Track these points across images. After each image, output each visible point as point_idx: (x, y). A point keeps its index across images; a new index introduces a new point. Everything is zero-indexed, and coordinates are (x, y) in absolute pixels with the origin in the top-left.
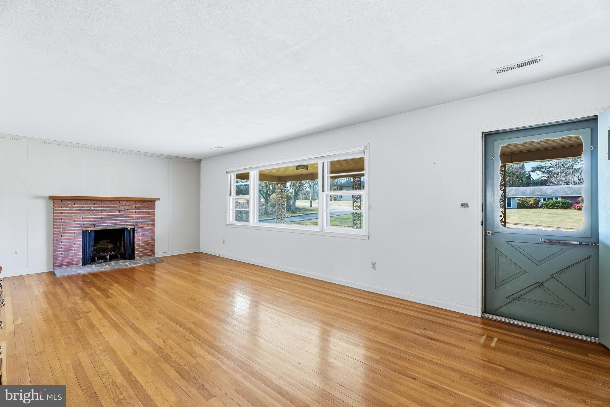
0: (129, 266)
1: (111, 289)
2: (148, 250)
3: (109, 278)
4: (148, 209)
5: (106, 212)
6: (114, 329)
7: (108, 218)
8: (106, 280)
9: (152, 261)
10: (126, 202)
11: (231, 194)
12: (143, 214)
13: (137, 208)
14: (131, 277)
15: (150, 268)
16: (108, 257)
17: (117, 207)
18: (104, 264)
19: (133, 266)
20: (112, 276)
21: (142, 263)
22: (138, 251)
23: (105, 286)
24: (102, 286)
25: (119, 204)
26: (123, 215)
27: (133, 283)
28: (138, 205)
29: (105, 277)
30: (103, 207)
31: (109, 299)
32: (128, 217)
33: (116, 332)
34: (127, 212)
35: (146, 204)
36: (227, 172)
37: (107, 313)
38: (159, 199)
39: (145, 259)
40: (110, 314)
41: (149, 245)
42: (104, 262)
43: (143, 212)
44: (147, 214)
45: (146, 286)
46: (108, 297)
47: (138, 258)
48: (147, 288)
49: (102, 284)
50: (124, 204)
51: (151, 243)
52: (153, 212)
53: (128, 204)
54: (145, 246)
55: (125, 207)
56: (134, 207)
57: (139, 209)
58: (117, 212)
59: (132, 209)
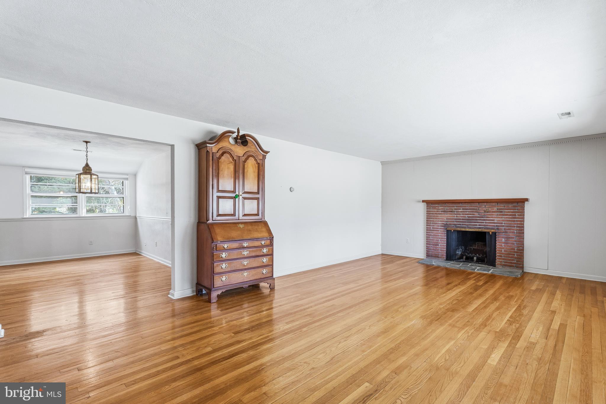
2: (513, 260)
4: (513, 212)
5: (466, 214)
7: (468, 220)
10: (485, 204)
13: (500, 211)
16: (475, 258)
17: (476, 209)
22: (499, 259)
25: (479, 206)
26: (483, 217)
28: (501, 206)
30: (463, 209)
32: (489, 220)
34: (487, 215)
35: (510, 206)
38: (529, 200)
41: (515, 255)
47: (500, 267)
50: (484, 206)
51: (517, 252)
52: (520, 215)
53: (488, 206)
54: (509, 254)
55: (485, 209)
56: (495, 209)
57: (502, 212)
58: (477, 215)
59: (493, 212)
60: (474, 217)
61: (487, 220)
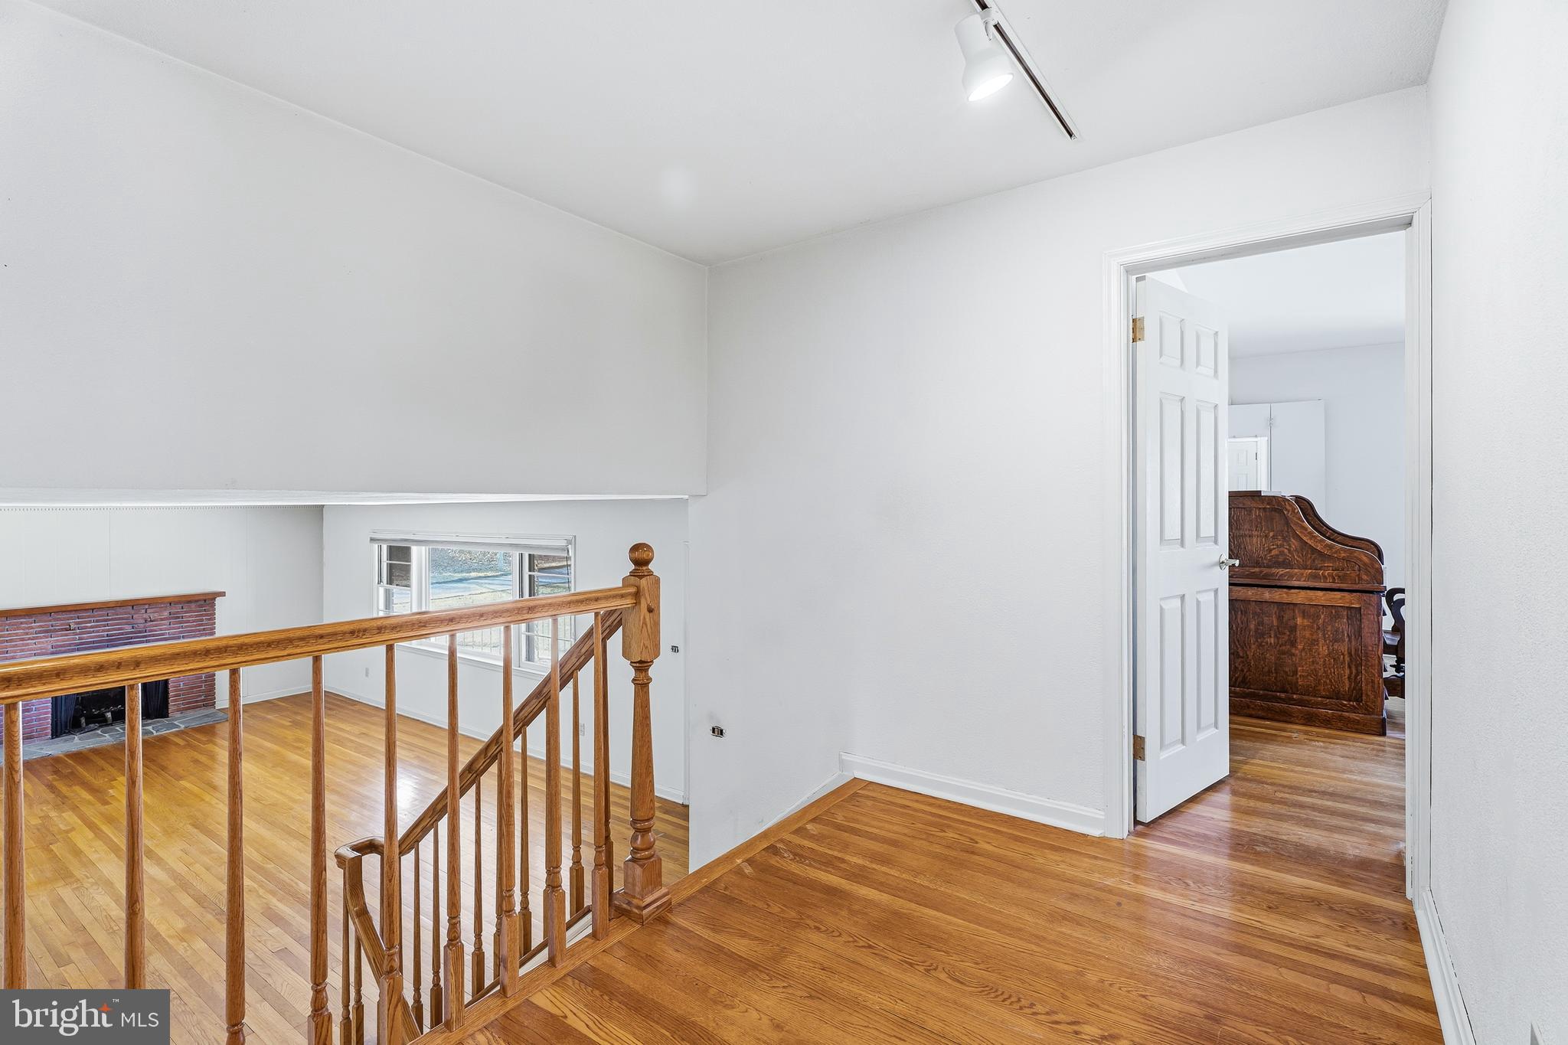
0: (155, 734)
1: (112, 787)
2: (200, 696)
3: (108, 763)
4: (197, 616)
5: (103, 631)
6: (113, 855)
7: (108, 641)
8: (103, 769)
9: (206, 720)
10: (147, 607)
11: (380, 581)
12: (186, 627)
13: (173, 616)
14: (154, 761)
15: (198, 736)
16: (109, 715)
17: (127, 619)
18: (99, 732)
19: (164, 732)
20: (115, 759)
21: (182, 726)
22: (175, 701)
23: (98, 782)
24: (96, 782)
25: (133, 612)
26: (140, 632)
27: (156, 773)
28: (177, 609)
29: (101, 763)
30: (97, 621)
31: (106, 807)
32: (154, 635)
33: (116, 859)
34: (149, 626)
35: (193, 605)
36: (372, 540)
37: (102, 831)
38: (223, 594)
39: (191, 714)
40: (107, 832)
41: (201, 686)
42: (101, 727)
43: (188, 622)
44: (196, 626)
45: (181, 778)
46: (105, 803)
47: (178, 715)
48: (183, 783)
49: (95, 778)
50: (143, 611)
51: (206, 681)
52: (209, 619)
53: (152, 610)
54: (193, 688)
55: (145, 616)
56: (166, 614)
57: (178, 617)
58: (128, 628)
59: (162, 620)
60: (122, 634)
61: (150, 636)
